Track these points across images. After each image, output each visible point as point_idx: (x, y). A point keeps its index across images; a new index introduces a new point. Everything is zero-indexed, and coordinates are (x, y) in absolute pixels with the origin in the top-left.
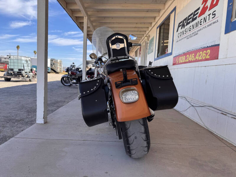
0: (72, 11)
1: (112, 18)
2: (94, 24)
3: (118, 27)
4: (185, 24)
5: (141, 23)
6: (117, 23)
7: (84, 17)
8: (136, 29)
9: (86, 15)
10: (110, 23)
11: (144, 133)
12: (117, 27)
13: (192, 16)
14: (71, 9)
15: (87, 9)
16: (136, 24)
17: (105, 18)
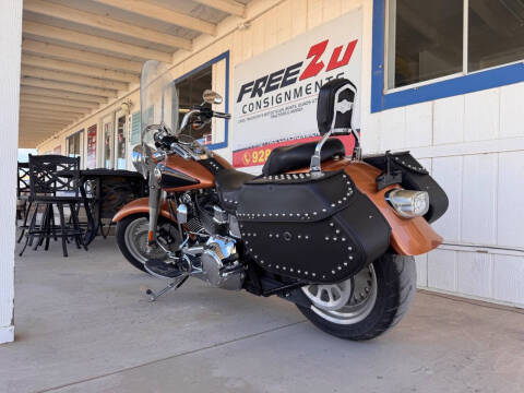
4: (264, 89)
5: (116, 71)
13: (283, 75)
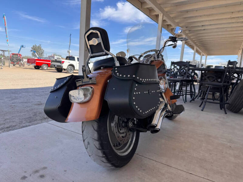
0: (150, 10)
1: (197, 10)
2: (177, 21)
3: (208, 20)
6: (204, 15)
7: (160, 15)
8: (234, 21)
9: (160, 12)
10: (196, 17)
11: (98, 141)
12: (206, 21)
14: (147, 8)
15: (161, 5)
16: (232, 13)
17: (187, 11)
